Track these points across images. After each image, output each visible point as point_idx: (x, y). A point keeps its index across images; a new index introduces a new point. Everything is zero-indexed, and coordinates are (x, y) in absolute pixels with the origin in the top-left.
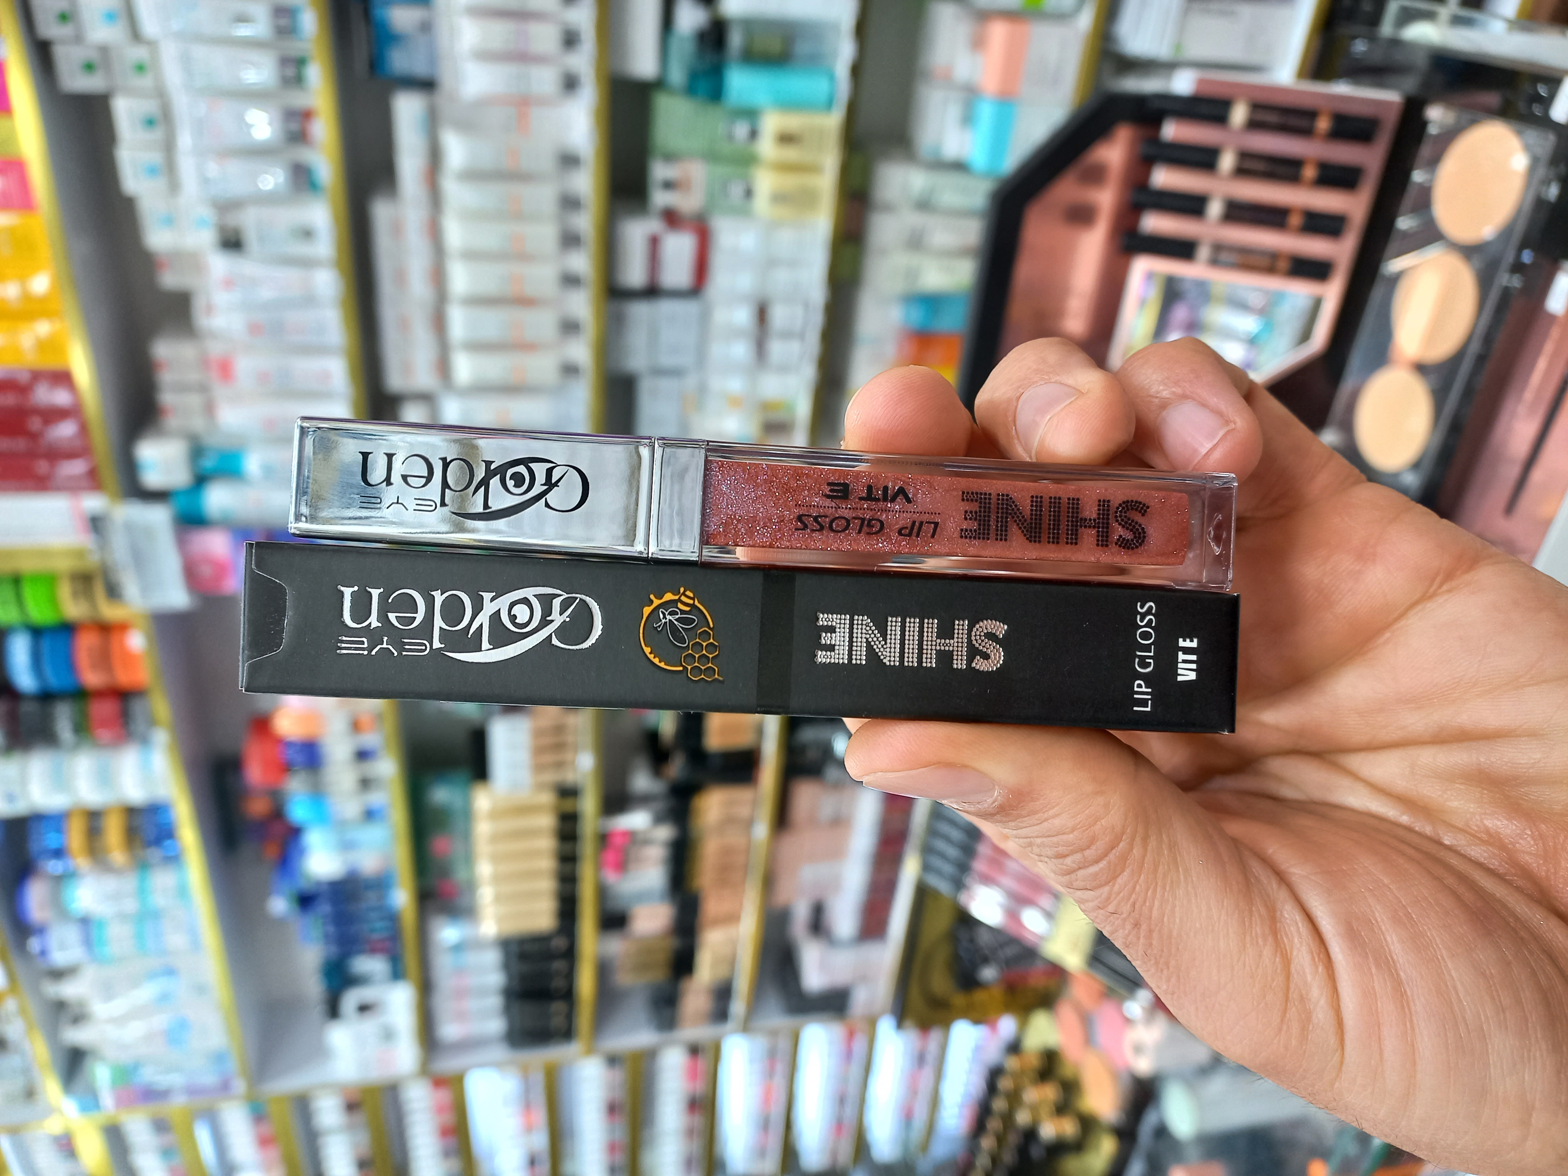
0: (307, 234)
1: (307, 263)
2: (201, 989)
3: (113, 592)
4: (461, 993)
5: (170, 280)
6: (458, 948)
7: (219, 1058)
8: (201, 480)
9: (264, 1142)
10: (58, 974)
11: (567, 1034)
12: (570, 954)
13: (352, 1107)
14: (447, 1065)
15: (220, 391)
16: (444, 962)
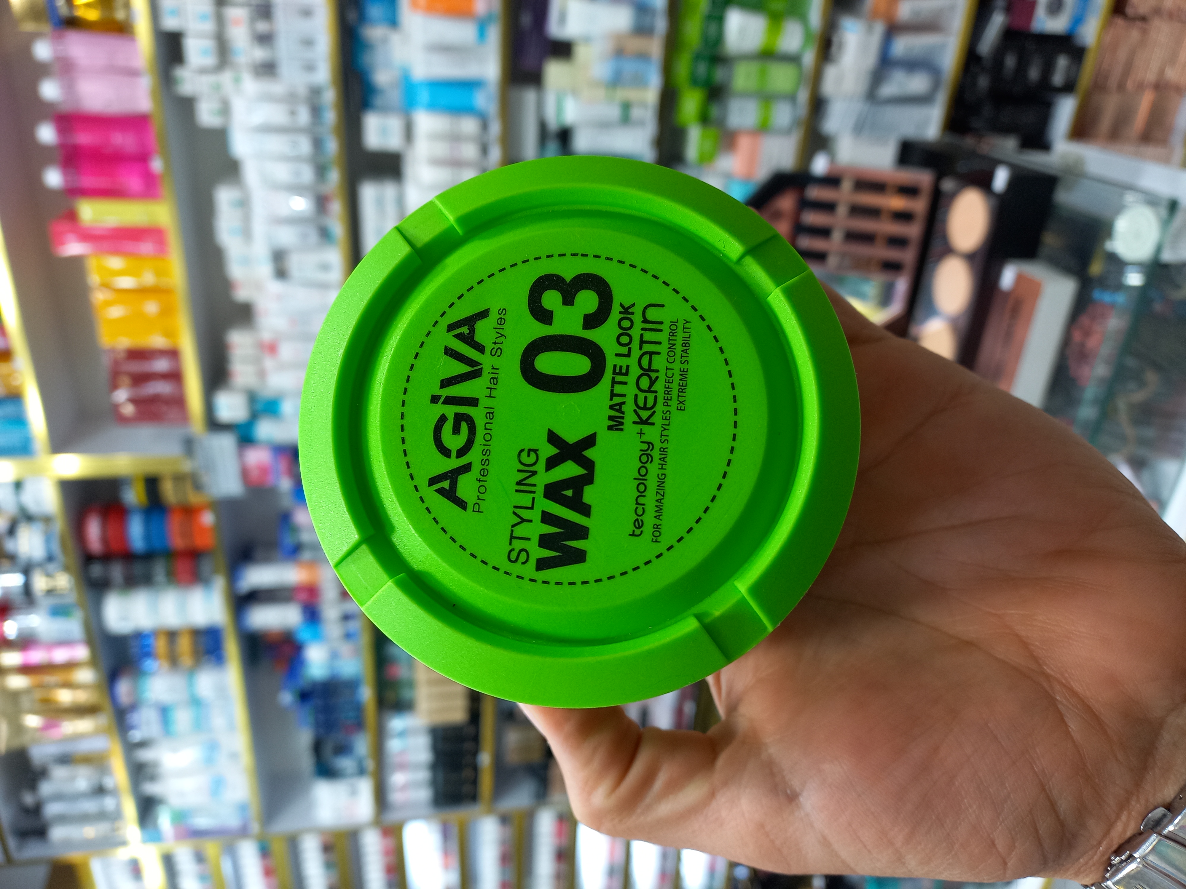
0: (325, 267)
1: (323, 286)
2: (234, 756)
3: (198, 486)
4: (403, 767)
5: (242, 294)
6: (402, 734)
7: (243, 808)
8: (254, 416)
9: (268, 872)
10: (143, 744)
11: (473, 797)
12: (476, 739)
13: (327, 848)
14: (392, 817)
15: (269, 363)
16: (394, 745)
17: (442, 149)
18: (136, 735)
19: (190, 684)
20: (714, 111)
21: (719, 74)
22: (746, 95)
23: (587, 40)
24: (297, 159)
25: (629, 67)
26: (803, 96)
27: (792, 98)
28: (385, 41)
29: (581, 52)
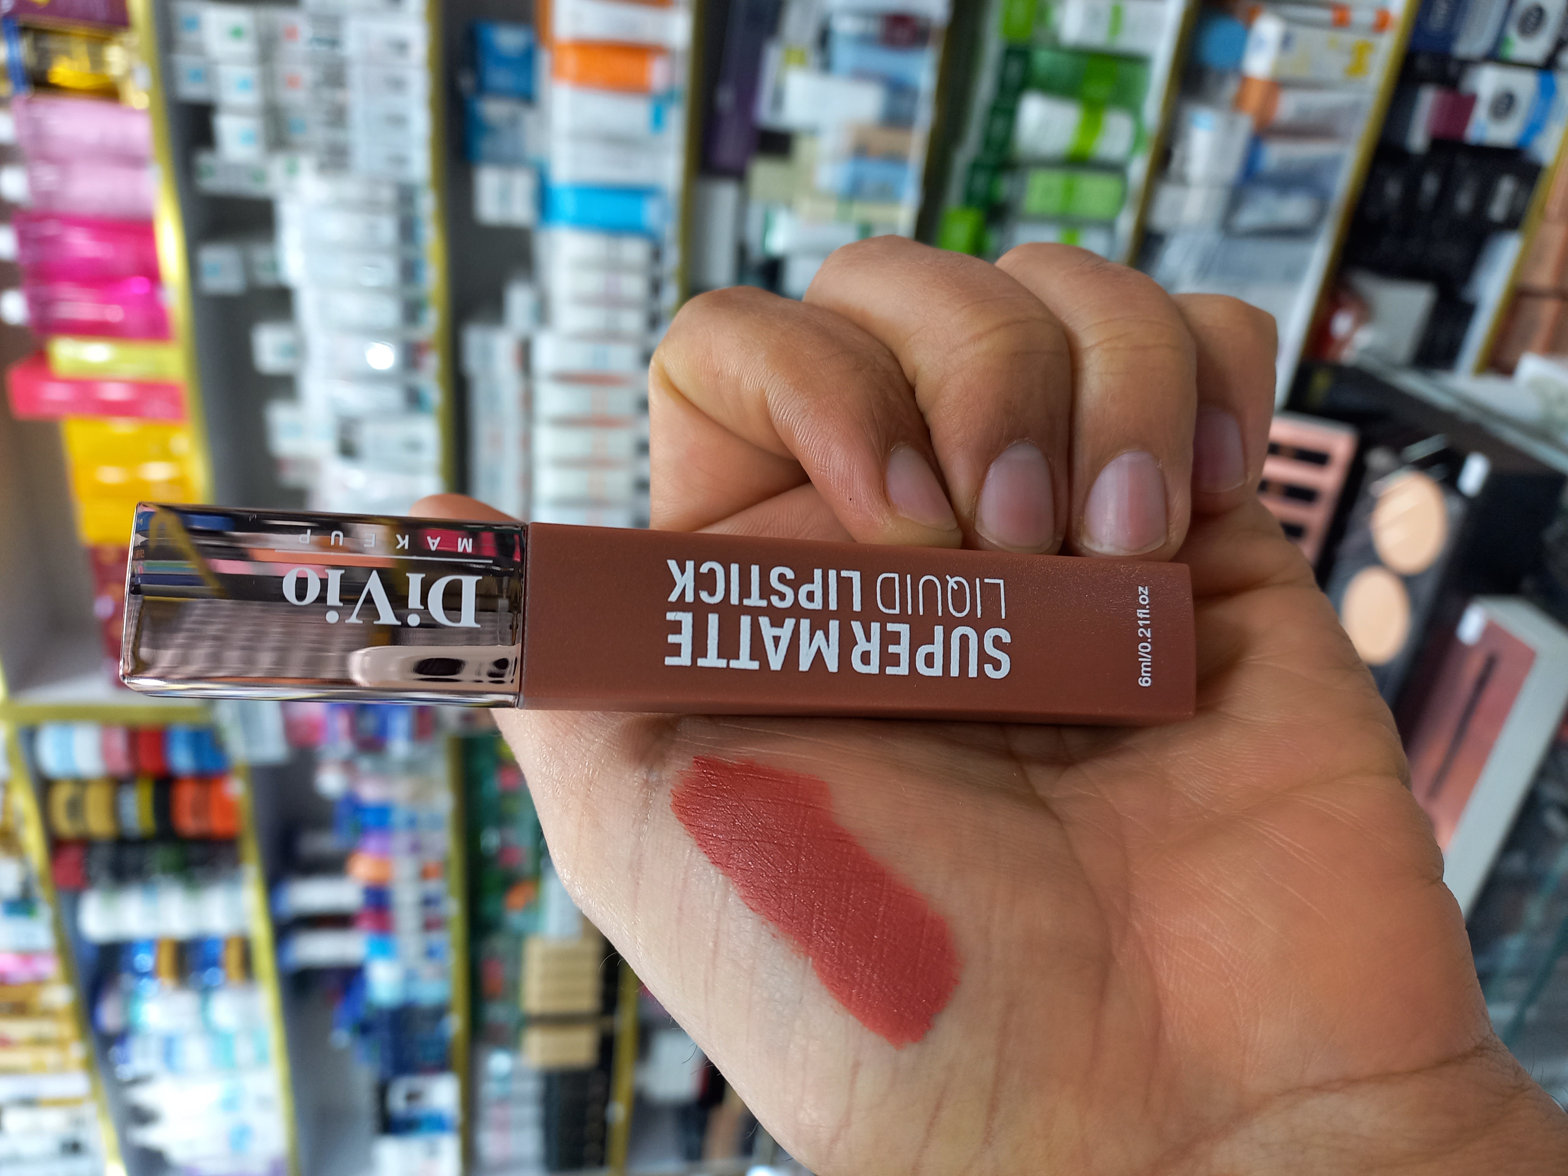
0: (414, 446)
1: (412, 470)
2: (263, 1102)
5: (291, 477)
10: (137, 1081)
11: (600, 1160)
12: (607, 1086)
16: (490, 1090)
17: (592, 282)
18: (126, 1071)
19: (204, 1007)
20: (992, 240)
21: (1004, 188)
22: (1043, 219)
23: (813, 132)
24: (380, 290)
25: (874, 172)
26: (1126, 224)
27: (1108, 226)
28: (514, 122)
29: (804, 149)
